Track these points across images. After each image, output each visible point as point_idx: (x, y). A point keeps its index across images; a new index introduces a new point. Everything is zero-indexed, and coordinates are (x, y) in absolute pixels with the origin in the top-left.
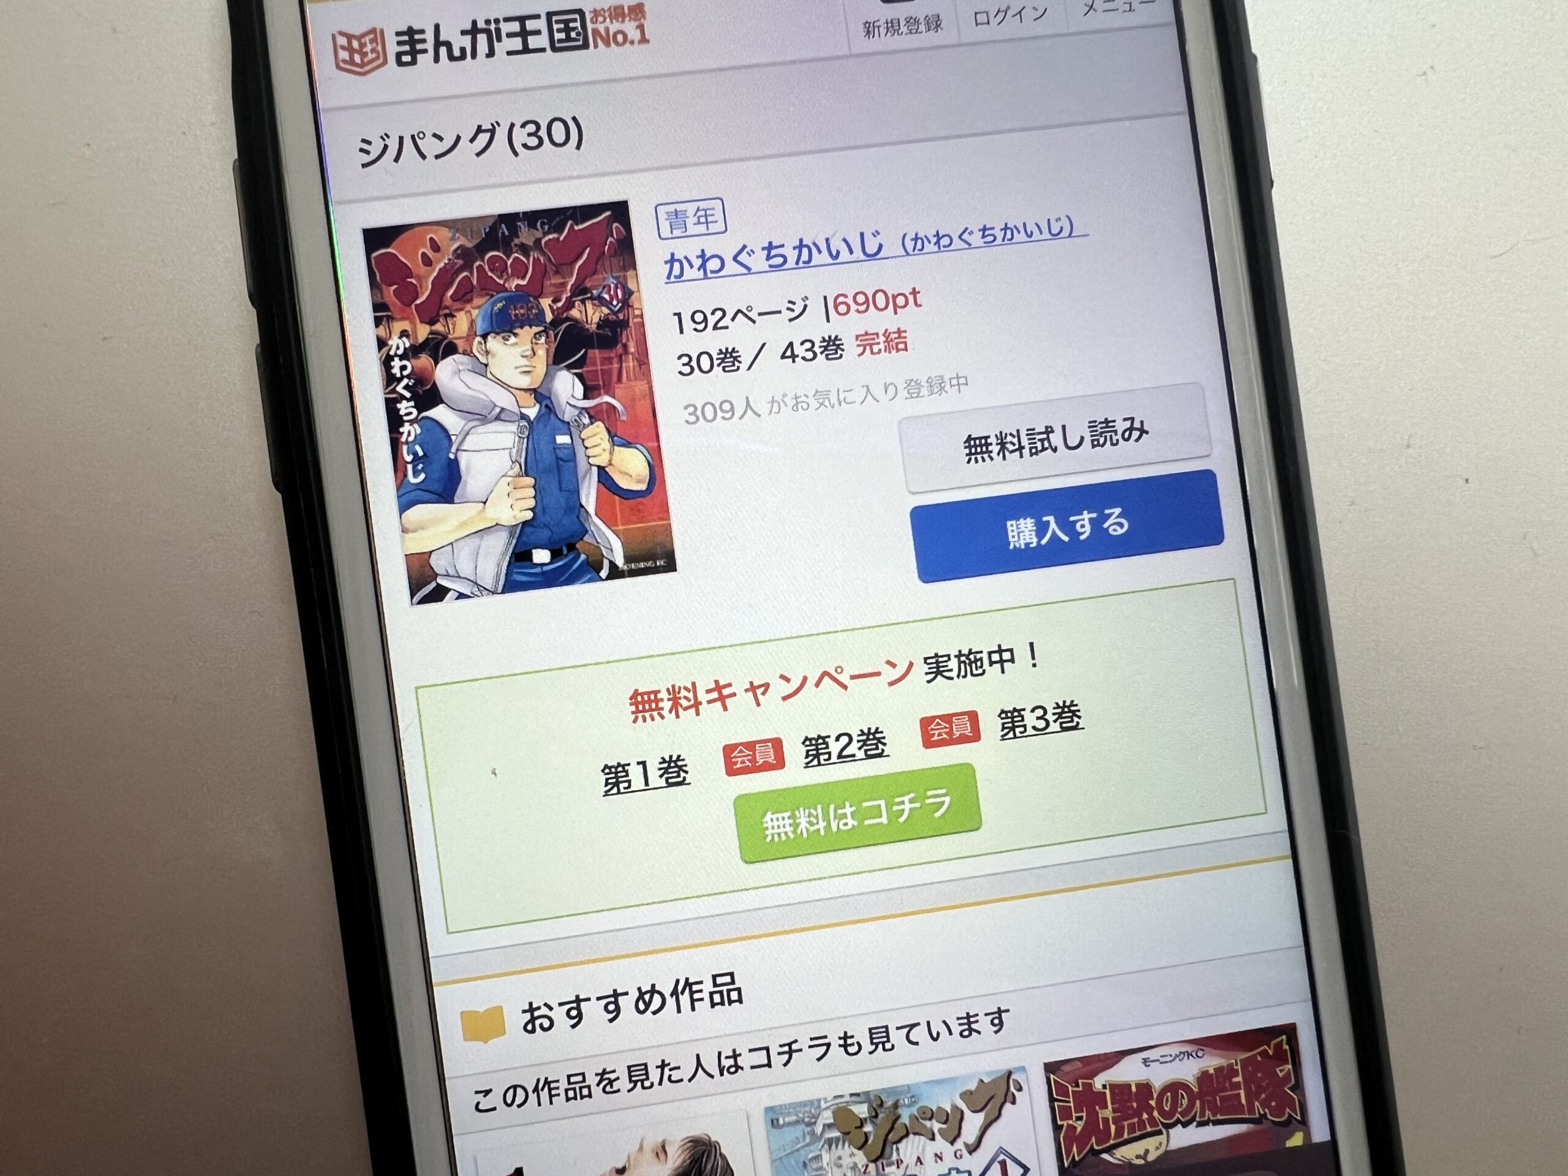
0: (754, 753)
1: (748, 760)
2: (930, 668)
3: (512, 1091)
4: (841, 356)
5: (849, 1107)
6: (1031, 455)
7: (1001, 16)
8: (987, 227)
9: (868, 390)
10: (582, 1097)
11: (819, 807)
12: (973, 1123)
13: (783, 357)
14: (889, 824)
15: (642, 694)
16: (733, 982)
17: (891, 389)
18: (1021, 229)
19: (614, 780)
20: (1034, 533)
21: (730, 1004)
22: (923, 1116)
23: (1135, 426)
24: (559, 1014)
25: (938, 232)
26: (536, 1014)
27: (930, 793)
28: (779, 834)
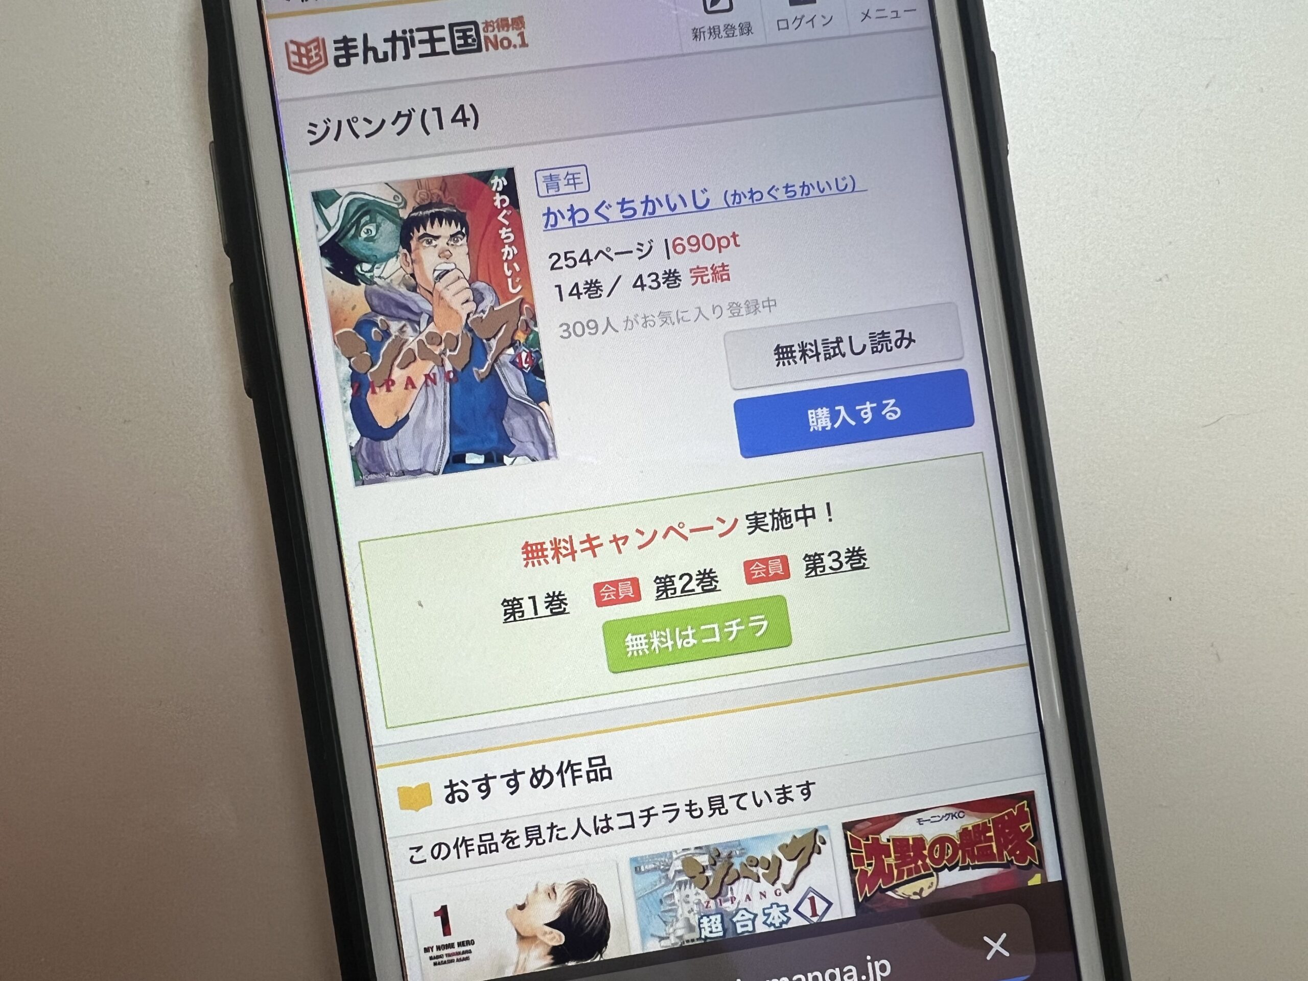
0: (617, 591)
1: (614, 595)
2: (750, 523)
3: (437, 847)
4: (679, 284)
5: (695, 858)
6: (826, 359)
7: (798, 22)
8: (789, 185)
9: (700, 311)
10: (491, 852)
11: (668, 630)
12: (789, 868)
13: (635, 286)
14: (721, 642)
15: (531, 545)
16: (604, 763)
17: (718, 309)
18: (815, 186)
19: (511, 611)
20: (828, 419)
21: (602, 780)
22: (751, 863)
23: (905, 336)
24: (472, 789)
25: (751, 189)
26: (455, 789)
27: (752, 618)
28: (637, 651)
